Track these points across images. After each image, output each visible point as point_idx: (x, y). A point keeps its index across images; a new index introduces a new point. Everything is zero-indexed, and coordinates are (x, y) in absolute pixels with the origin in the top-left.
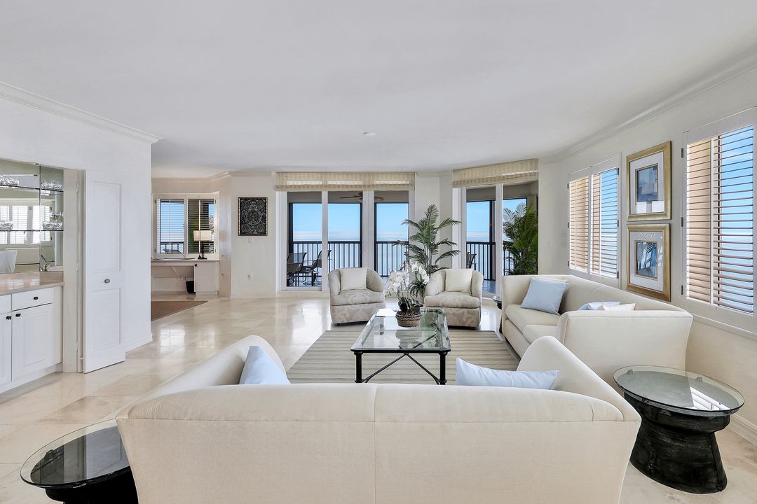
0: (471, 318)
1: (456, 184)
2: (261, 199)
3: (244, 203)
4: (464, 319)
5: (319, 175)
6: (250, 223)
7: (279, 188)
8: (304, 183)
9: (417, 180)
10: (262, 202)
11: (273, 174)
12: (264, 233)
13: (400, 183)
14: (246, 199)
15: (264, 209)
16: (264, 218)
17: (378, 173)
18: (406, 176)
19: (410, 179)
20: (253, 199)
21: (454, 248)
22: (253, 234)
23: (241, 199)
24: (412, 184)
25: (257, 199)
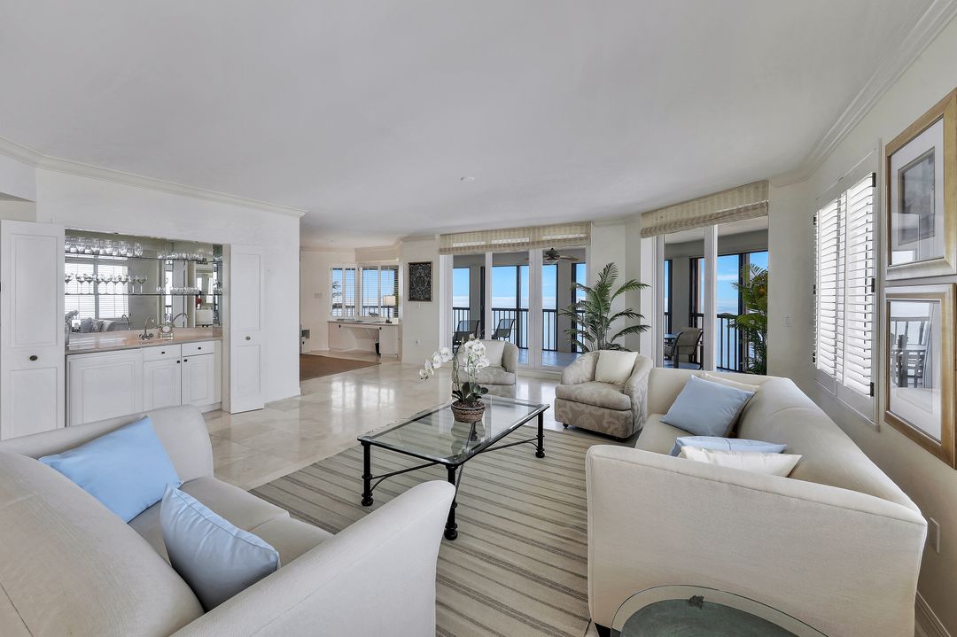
0: (614, 423)
1: (646, 233)
2: (426, 263)
3: (413, 267)
4: (605, 425)
5: (480, 234)
6: (418, 289)
7: (442, 251)
8: (465, 244)
9: (594, 231)
10: (427, 266)
11: (437, 237)
12: (429, 299)
13: (571, 236)
14: (414, 264)
15: (429, 275)
16: (429, 283)
17: (544, 227)
18: (579, 227)
19: (584, 230)
20: (420, 264)
21: (642, 322)
22: (420, 300)
23: (410, 264)
24: (588, 238)
25: (423, 263)
